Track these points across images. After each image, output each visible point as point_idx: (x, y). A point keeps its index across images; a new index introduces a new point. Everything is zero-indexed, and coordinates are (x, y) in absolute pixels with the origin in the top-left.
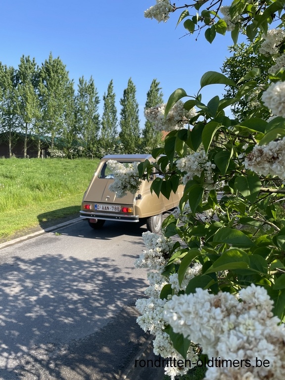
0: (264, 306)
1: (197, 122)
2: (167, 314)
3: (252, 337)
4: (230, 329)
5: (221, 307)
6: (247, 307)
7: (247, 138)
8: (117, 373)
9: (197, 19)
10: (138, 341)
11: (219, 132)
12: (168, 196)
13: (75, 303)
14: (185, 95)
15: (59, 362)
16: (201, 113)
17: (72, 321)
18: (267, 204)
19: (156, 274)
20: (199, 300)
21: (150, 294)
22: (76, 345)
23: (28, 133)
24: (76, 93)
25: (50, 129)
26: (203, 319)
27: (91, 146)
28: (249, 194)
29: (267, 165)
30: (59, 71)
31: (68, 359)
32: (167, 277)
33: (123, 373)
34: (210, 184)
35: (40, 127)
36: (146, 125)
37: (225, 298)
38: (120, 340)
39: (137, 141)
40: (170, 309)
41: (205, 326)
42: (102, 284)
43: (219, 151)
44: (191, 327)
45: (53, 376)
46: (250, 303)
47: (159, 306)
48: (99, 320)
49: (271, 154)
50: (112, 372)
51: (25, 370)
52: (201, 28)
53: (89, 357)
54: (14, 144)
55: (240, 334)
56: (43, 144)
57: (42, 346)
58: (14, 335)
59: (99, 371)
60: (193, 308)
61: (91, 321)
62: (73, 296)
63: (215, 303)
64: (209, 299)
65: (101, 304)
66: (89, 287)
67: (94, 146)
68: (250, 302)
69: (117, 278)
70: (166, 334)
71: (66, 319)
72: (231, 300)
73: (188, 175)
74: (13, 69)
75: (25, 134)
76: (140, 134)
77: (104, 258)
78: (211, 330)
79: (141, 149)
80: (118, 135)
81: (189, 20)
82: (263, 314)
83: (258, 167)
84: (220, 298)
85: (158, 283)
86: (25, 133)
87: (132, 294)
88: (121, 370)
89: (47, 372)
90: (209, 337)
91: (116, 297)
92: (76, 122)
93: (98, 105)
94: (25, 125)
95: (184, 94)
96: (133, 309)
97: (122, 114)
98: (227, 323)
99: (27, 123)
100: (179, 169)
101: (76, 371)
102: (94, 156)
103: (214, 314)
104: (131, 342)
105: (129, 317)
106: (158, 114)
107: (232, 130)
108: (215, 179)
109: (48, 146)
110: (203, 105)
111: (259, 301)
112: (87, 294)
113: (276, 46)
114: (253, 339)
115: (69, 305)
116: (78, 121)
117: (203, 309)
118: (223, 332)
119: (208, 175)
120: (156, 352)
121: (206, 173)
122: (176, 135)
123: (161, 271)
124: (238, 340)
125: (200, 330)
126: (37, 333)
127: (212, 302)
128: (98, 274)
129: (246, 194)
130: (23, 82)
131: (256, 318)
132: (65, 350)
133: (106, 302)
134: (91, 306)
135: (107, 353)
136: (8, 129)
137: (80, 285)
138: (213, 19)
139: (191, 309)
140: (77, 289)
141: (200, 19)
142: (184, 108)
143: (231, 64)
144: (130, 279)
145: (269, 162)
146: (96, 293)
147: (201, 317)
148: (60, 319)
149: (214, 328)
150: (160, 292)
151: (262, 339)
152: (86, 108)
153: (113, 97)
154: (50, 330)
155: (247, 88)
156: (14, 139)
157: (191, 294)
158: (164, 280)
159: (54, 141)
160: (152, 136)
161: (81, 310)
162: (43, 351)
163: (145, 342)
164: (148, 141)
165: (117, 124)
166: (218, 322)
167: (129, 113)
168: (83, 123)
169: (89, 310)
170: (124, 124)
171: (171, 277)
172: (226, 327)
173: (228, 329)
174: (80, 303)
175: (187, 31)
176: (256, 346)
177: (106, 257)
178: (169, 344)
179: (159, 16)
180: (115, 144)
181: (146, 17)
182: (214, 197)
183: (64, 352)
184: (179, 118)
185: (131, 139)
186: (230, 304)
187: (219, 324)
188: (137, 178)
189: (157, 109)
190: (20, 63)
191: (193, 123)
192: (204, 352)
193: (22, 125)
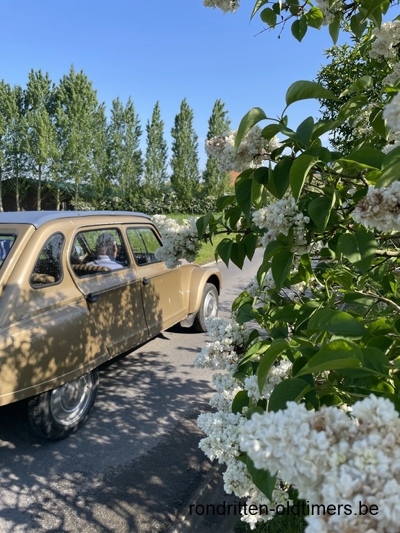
0: (390, 429)
1: (281, 156)
2: (245, 442)
3: (374, 475)
4: (341, 464)
5: (325, 430)
6: (364, 429)
7: (354, 178)
8: (173, 513)
9: (280, 7)
10: (201, 468)
11: (313, 171)
12: (240, 265)
13: (112, 415)
14: (265, 117)
15: (90, 499)
16: (288, 143)
17: (108, 441)
18: (383, 273)
19: (225, 377)
20: (292, 420)
21: (217, 405)
22: (114, 474)
23: (42, 179)
24: (109, 121)
25: (73, 173)
26: (299, 449)
27: (131, 196)
28: (360, 259)
29: (389, 217)
30: (84, 91)
31: (104, 493)
32: (240, 380)
33: (181, 512)
34: (301, 246)
35: (59, 171)
36: (207, 165)
37: (330, 416)
38: (175, 467)
39: (195, 187)
40: (249, 434)
41: (303, 459)
42: (150, 389)
43: (314, 198)
44: (281, 461)
45: (83, 518)
46: (369, 424)
47: (231, 424)
48: (146, 439)
49: (395, 200)
50: (165, 512)
51: (44, 510)
52: (286, 20)
53: (132, 491)
54: (23, 194)
55: (356, 472)
56: (64, 194)
57: (67, 476)
58: (27, 461)
59: (146, 511)
60: (283, 433)
61: (135, 440)
62: (110, 405)
63: (316, 423)
64: (307, 419)
65: (149, 417)
66: (131, 393)
67: (134, 197)
68: (369, 421)
69: (171, 380)
70: (241, 464)
71: (100, 438)
72: (339, 419)
73: (269, 233)
74: (20, 89)
75: (37, 181)
76: (200, 178)
77: (152, 353)
78: (311, 466)
79: (201, 199)
80: (169, 179)
81: (268, 9)
82: (390, 439)
83: (376, 219)
84: (324, 416)
85: (228, 389)
86: (38, 179)
87: (191, 402)
88: (177, 508)
89: (74, 513)
90: (308, 476)
91: (169, 407)
92: (109, 163)
93: (139, 138)
94: (37, 167)
95: (262, 116)
96: (194, 422)
97: (173, 149)
98: (335, 455)
99: (40, 165)
100: (256, 225)
101: (114, 510)
102: (136, 209)
103: (316, 440)
104: (191, 468)
105: (188, 435)
106: (225, 145)
107: (333, 167)
108: (308, 238)
109: (71, 197)
110: (291, 131)
111: (382, 421)
112: (129, 403)
113: (393, 47)
114: (376, 479)
115: (104, 418)
116: (112, 161)
117: (300, 434)
118: (329, 467)
119: (298, 233)
120: (228, 489)
121: (296, 230)
122: (251, 176)
123: (232, 372)
124: (354, 479)
125: (295, 465)
126: (60, 457)
127: (312, 422)
128: (143, 375)
129: (355, 258)
130: (34, 108)
131: (379, 446)
132: (99, 481)
133: (154, 413)
134: (134, 419)
135: (156, 485)
136: (15, 173)
137: (119, 390)
138: (302, 7)
139: (281, 434)
140: (114, 396)
141: (285, 7)
142: (262, 136)
143: (329, 74)
144: (188, 381)
145: (392, 211)
146: (142, 402)
147: (297, 446)
148: (92, 438)
149: (316, 462)
150: (231, 403)
151: (391, 479)
152: (123, 143)
153: (160, 126)
154: (77, 454)
155: (353, 105)
156: (23, 188)
157: (280, 411)
158: (237, 385)
159: (79, 189)
160: (217, 180)
161: (120, 425)
162: (68, 483)
163: (210, 469)
164: (211, 187)
165: (166, 163)
166: (322, 453)
167: (183, 150)
168: (118, 163)
169: (132, 424)
170: (176, 165)
171: (246, 380)
172: (334, 460)
173: (338, 463)
174: (118, 415)
175: (266, 25)
176: (380, 490)
177: (154, 350)
178: (246, 477)
179: (225, 4)
180: (165, 193)
181: (206, 6)
182: (307, 264)
183: (98, 484)
184: (256, 151)
185: (187, 186)
186: (339, 425)
187: (324, 456)
188: (195, 240)
189: (224, 138)
190: (28, 81)
191: (276, 158)
192: (300, 497)
193: (34, 167)
